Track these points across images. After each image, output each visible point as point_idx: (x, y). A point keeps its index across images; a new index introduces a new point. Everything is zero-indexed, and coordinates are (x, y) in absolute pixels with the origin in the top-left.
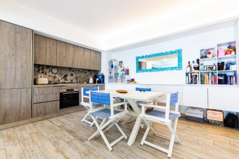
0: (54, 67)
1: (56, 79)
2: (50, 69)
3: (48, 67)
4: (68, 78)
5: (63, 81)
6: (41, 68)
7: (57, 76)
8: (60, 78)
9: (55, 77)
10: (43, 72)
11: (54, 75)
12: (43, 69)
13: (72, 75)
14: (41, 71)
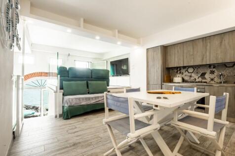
0: (189, 67)
1: (192, 78)
2: (186, 69)
3: (184, 67)
4: (207, 76)
5: (200, 79)
6: (179, 69)
7: (193, 75)
8: (197, 77)
9: (191, 76)
10: (180, 73)
11: (190, 74)
12: (180, 70)
13: (212, 72)
14: (179, 72)
